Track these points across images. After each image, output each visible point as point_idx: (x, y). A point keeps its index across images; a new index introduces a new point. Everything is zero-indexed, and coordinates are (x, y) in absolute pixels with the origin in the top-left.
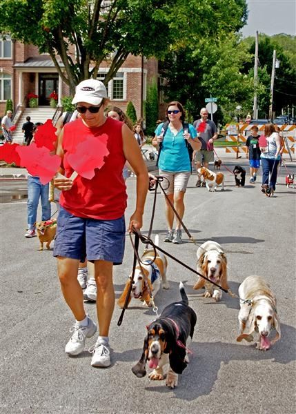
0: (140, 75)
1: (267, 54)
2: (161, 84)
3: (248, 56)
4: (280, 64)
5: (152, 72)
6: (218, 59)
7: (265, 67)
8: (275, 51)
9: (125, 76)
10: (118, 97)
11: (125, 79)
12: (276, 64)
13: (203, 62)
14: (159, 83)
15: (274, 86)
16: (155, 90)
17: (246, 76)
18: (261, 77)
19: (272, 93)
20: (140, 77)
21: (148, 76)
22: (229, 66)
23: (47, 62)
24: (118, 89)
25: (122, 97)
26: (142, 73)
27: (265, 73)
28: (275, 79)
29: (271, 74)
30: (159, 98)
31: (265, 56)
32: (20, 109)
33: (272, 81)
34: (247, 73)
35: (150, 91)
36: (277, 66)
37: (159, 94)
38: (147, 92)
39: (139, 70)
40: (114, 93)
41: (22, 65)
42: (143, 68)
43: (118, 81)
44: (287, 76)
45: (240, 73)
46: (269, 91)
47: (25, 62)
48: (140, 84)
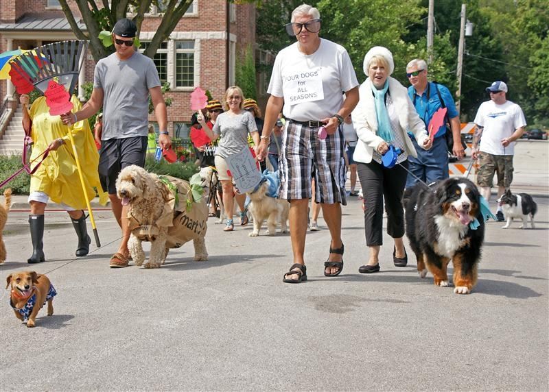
0: (225, 43)
1: (450, 12)
2: (262, 61)
3: (416, 11)
4: (474, 29)
5: (244, 40)
6: (362, 17)
7: (448, 35)
8: (463, 7)
9: (197, 46)
10: (185, 84)
11: (196, 51)
12: (467, 29)
13: (336, 21)
14: (257, 60)
15: (464, 69)
16: (250, 70)
17: (412, 47)
18: (440, 52)
19: (459, 80)
20: (224, 47)
21: (237, 48)
22: (382, 29)
23: (57, 21)
24: (185, 70)
25: (191, 84)
26: (228, 41)
27: (446, 46)
28: (465, 56)
29: (457, 46)
30: (257, 84)
31: (447, 15)
32: (9, 105)
33: (460, 59)
34: (414, 42)
35: (241, 73)
36: (468, 33)
37: (258, 80)
38: (237, 74)
39: (221, 35)
40: (178, 77)
41: (12, 26)
42: (228, 31)
43: (185, 55)
44: (486, 50)
45: (402, 42)
46: (454, 77)
47: (17, 21)
48: (224, 61)
